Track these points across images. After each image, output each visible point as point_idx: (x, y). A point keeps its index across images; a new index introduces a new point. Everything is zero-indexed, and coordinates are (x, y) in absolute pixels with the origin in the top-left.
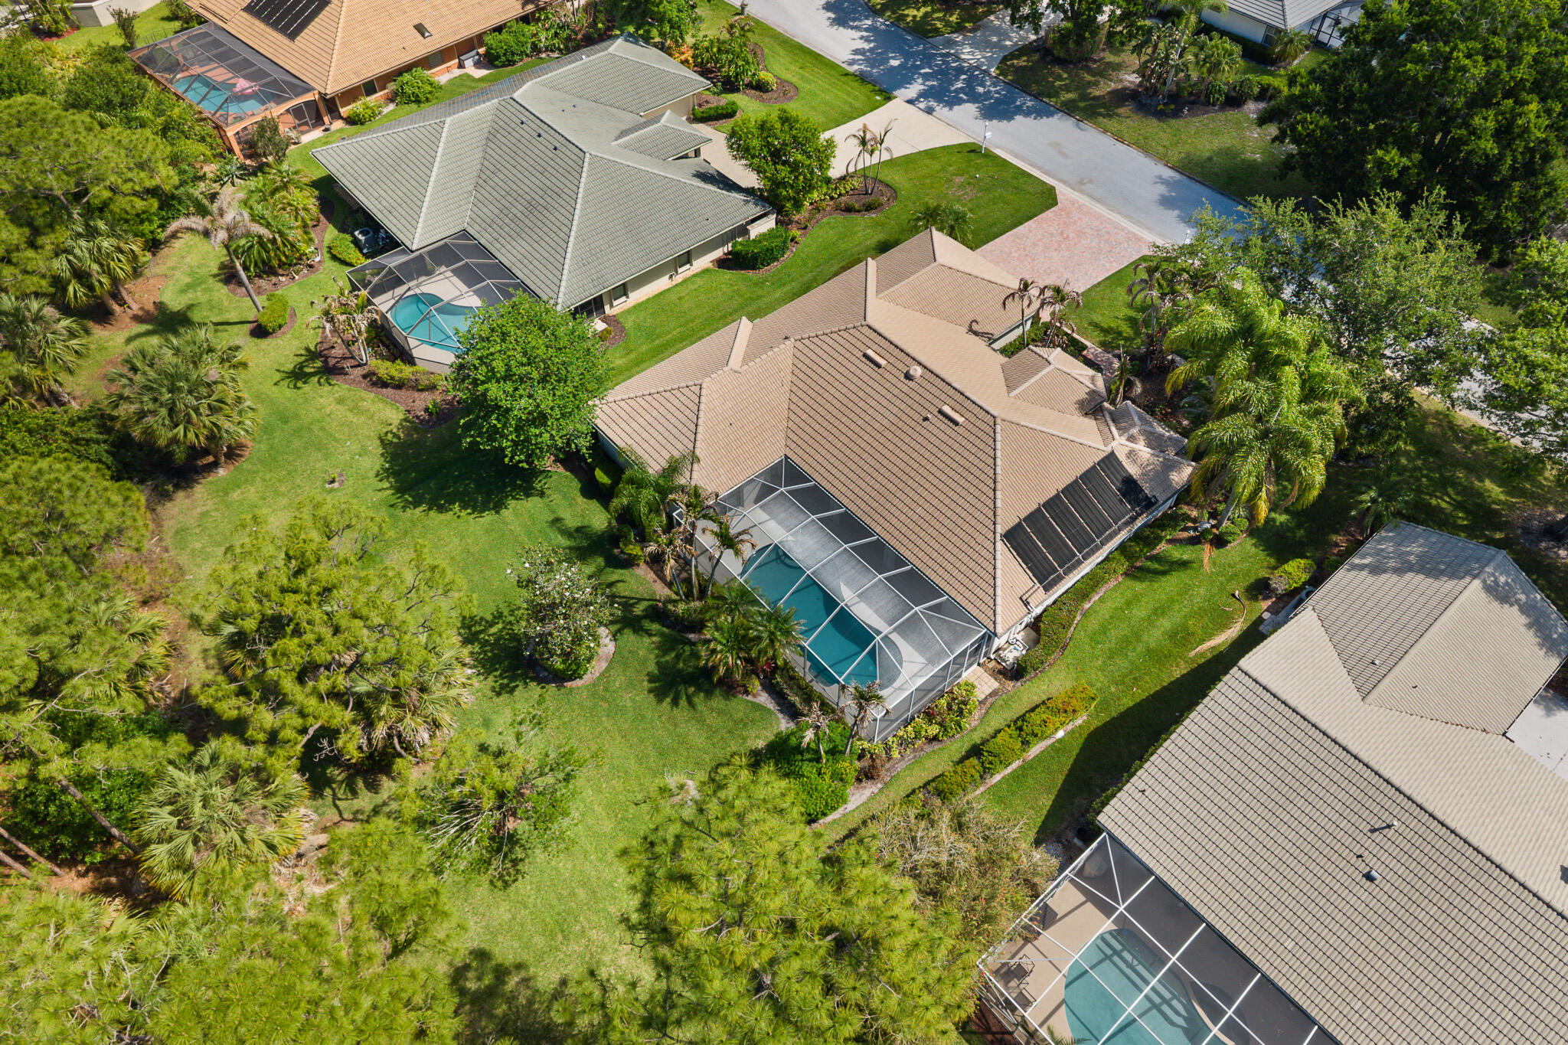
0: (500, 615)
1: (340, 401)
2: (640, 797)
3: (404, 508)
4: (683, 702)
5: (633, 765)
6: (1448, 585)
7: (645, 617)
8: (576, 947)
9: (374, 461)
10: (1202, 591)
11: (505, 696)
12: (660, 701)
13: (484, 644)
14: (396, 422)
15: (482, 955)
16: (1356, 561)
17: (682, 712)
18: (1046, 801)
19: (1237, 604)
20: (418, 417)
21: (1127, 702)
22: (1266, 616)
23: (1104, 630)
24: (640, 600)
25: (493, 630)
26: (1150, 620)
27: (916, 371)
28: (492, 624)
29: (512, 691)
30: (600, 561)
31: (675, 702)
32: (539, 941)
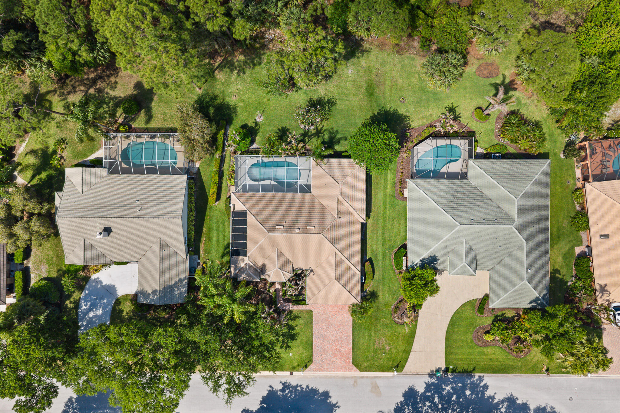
0: (329, 111)
1: (431, 115)
2: (266, 110)
3: (380, 110)
4: (278, 131)
5: (273, 113)
6: (163, 286)
7: (304, 138)
8: (248, 80)
9: (402, 111)
10: (214, 254)
11: (309, 100)
12: (282, 128)
13: (325, 104)
14: (411, 123)
15: (260, 64)
16: (186, 281)
17: (276, 129)
18: (204, 178)
19: (206, 258)
20: (409, 129)
21: (207, 213)
22: (199, 261)
23: (224, 225)
24: (309, 141)
25: (327, 107)
26: (218, 236)
27: (297, 231)
28: (329, 108)
29: (309, 102)
30: (326, 140)
31: (279, 130)
32: (254, 75)
